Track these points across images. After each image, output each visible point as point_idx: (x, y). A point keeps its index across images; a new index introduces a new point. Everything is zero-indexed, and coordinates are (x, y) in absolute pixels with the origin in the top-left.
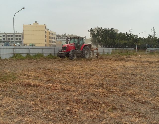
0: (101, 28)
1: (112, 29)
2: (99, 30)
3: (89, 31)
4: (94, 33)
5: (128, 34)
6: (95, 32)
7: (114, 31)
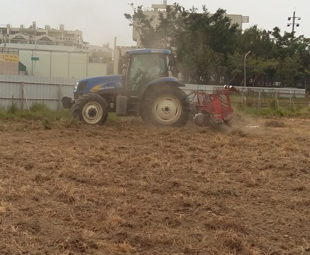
0: (178, 8)
1: (221, 12)
2: (168, 15)
3: (128, 16)
4: (149, 26)
5: (282, 34)
6: (151, 20)
7: (227, 19)
